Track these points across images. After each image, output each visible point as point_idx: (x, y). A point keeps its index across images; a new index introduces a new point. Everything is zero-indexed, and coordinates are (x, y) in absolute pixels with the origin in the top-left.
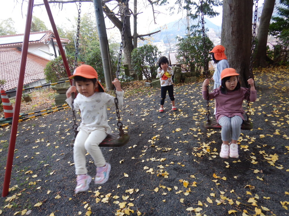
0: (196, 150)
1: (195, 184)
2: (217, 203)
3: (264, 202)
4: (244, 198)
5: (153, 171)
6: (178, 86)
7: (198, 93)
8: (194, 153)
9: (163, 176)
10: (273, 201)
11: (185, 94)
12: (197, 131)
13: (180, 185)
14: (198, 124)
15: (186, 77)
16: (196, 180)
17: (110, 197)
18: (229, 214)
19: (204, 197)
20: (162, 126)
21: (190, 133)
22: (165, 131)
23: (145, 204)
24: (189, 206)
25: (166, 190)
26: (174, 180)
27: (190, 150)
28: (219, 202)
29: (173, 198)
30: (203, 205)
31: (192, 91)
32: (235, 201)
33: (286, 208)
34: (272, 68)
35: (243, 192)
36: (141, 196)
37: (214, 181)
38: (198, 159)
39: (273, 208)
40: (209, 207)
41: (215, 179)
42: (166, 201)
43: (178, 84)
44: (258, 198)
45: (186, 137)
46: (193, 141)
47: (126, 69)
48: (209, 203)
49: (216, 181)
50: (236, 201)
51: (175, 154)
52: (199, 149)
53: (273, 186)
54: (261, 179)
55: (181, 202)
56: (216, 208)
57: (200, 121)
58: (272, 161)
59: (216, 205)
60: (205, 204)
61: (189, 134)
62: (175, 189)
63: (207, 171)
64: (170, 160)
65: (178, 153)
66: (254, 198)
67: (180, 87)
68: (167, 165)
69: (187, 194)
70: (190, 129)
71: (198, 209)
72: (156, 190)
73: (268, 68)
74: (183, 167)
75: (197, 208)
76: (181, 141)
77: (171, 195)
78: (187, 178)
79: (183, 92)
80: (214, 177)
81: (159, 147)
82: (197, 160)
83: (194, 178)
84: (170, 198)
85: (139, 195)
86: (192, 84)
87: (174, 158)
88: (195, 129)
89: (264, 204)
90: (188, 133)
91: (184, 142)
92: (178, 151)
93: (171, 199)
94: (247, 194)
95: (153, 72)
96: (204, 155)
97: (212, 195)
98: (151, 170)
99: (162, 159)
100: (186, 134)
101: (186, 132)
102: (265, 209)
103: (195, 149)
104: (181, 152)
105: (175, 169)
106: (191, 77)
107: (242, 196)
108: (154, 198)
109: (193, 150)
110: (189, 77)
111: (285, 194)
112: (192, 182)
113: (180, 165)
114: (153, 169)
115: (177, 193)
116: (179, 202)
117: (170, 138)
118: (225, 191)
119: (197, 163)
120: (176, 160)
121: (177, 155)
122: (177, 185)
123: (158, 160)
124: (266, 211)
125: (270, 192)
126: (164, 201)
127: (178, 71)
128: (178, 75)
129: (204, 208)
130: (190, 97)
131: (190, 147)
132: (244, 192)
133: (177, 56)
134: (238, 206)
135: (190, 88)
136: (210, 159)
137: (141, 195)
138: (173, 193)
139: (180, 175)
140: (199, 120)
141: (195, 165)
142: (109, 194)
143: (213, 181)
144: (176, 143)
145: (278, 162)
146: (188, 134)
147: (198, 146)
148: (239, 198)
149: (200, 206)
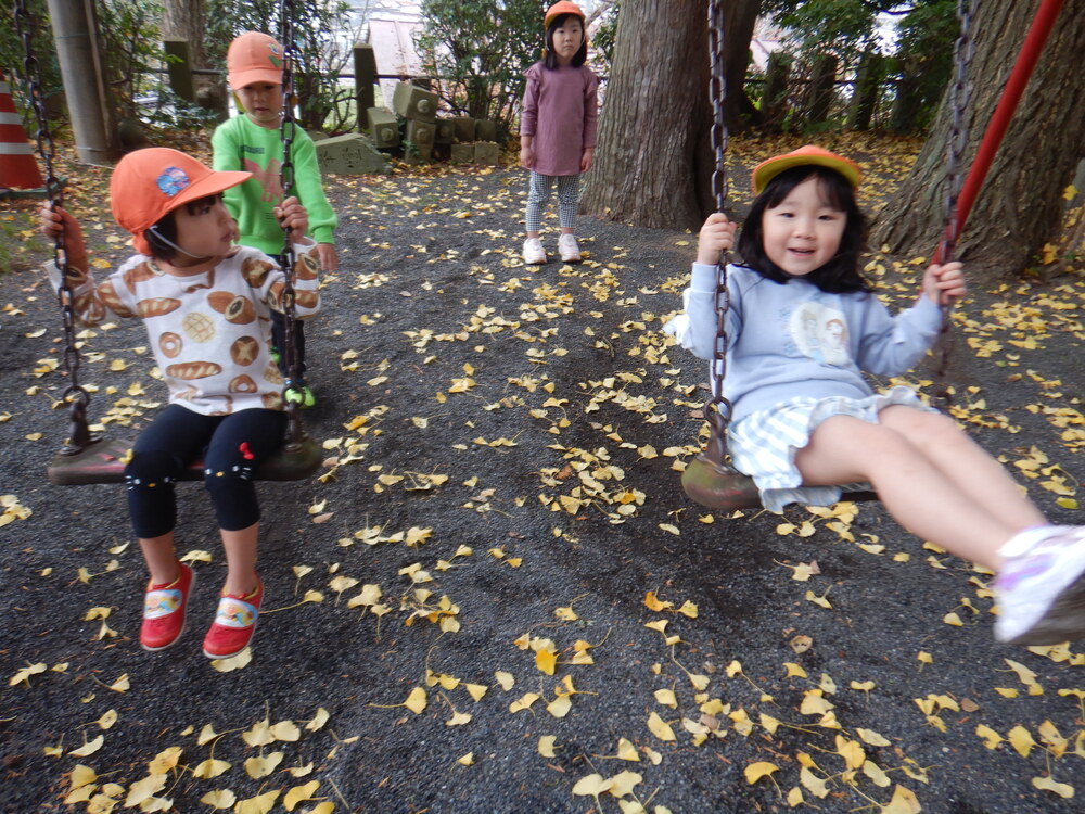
0: (551, 482)
1: (583, 652)
2: (691, 736)
3: (857, 704)
4: (783, 693)
5: (381, 601)
6: (426, 174)
7: (516, 216)
8: (548, 496)
9: (434, 620)
10: (888, 695)
11: (460, 215)
12: (542, 394)
13: (523, 664)
14: (540, 358)
15: (456, 140)
16: (582, 630)
17: (179, 770)
18: (751, 786)
19: (634, 715)
20: (383, 367)
21: (513, 403)
22: (403, 390)
23: (374, 794)
24: (584, 771)
25: (462, 697)
26: (487, 639)
27: (526, 481)
28: (698, 731)
29: (502, 740)
30: (642, 755)
31: (488, 206)
32: (754, 717)
33: (940, 724)
34: (757, 140)
35: (772, 666)
36: (348, 746)
37: (651, 625)
38: (569, 524)
39: (898, 733)
40: (667, 762)
41: (658, 616)
42: (475, 759)
43: (422, 165)
44: (831, 688)
45: (500, 420)
46: (532, 437)
47: (176, 62)
48: (661, 741)
49: (661, 625)
50: (763, 717)
51: (469, 505)
52: (562, 475)
53: (871, 628)
54: (825, 603)
55: (542, 757)
56: (694, 763)
57: (543, 343)
58: (839, 520)
59: (691, 744)
60: (648, 750)
61: (509, 405)
62: (500, 686)
63: (616, 580)
64: (453, 540)
65: (479, 498)
66: (819, 693)
67: (435, 182)
68: (442, 565)
69: (560, 708)
70: (510, 379)
71: (626, 782)
72: (416, 701)
73: (746, 138)
74: (518, 569)
75: (617, 773)
76: (481, 441)
77: (492, 722)
78: (544, 622)
79: (452, 205)
80: (651, 607)
81: (387, 472)
82: (568, 531)
83: (571, 622)
84: (490, 739)
85: (332, 741)
86: (483, 172)
87: (467, 523)
88: (529, 383)
89: (860, 714)
90: (504, 400)
91: (495, 443)
92: (480, 487)
93: (495, 743)
94: (790, 674)
95: (312, 99)
96: (588, 501)
97: (665, 697)
98: (369, 594)
99: (416, 534)
100: (496, 405)
101: (497, 397)
102: (872, 737)
103: (549, 476)
104: (490, 492)
105: (485, 582)
106: (475, 143)
107: (774, 686)
108: (415, 746)
109: (542, 483)
110: (470, 141)
111: (920, 662)
112: (569, 641)
113: (504, 558)
114: (382, 588)
115: (514, 708)
116: (535, 754)
117: (430, 423)
118: (705, 673)
119: (570, 547)
120: (478, 537)
121: (480, 509)
122: (508, 666)
123: (397, 537)
124: (879, 748)
125: (868, 656)
126: (467, 759)
127: (424, 107)
128: (424, 127)
129: (645, 769)
130: (486, 230)
131: (522, 467)
132: (777, 666)
133: (419, 38)
134: (773, 736)
135: (476, 188)
136: (615, 520)
137: (348, 741)
138: (497, 710)
139: (511, 611)
140: (542, 340)
141: (566, 556)
142: (172, 755)
143: (650, 629)
144: (465, 448)
145: (860, 521)
146: (507, 402)
147: (558, 460)
148: (766, 698)
149: (629, 765)
